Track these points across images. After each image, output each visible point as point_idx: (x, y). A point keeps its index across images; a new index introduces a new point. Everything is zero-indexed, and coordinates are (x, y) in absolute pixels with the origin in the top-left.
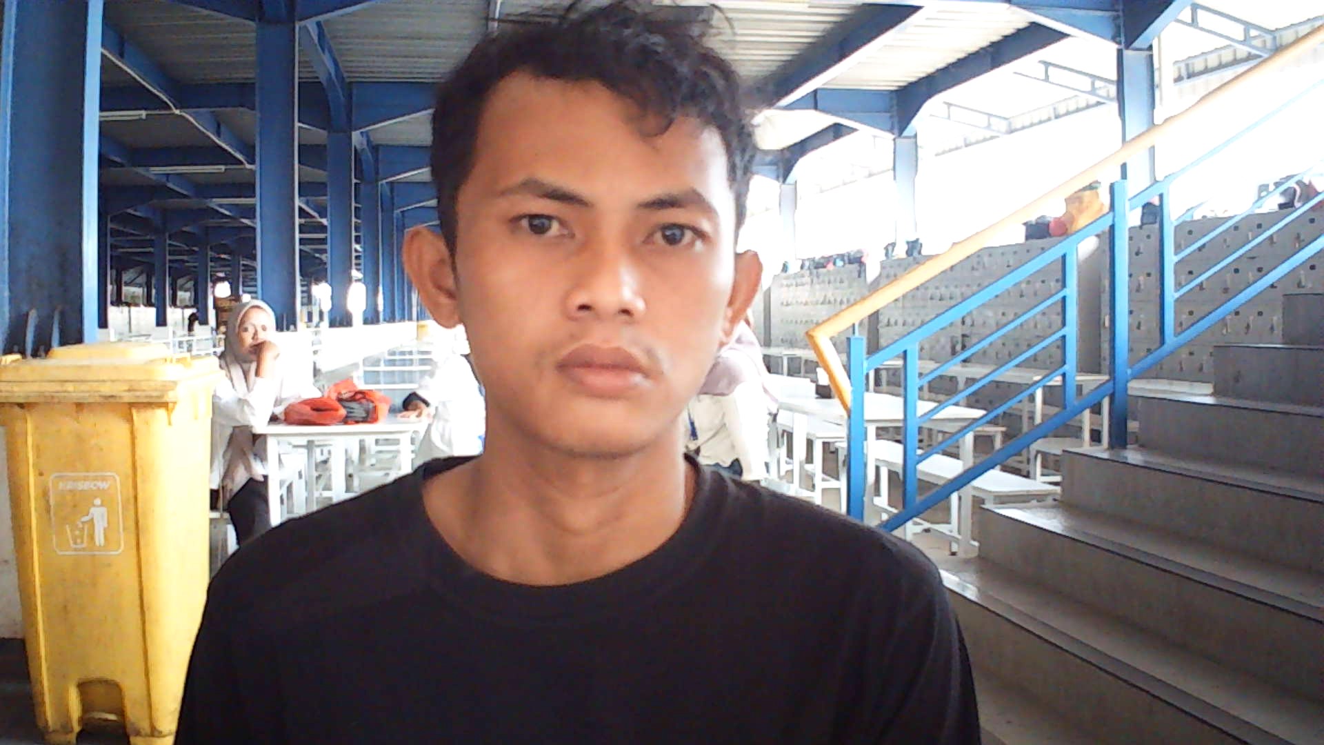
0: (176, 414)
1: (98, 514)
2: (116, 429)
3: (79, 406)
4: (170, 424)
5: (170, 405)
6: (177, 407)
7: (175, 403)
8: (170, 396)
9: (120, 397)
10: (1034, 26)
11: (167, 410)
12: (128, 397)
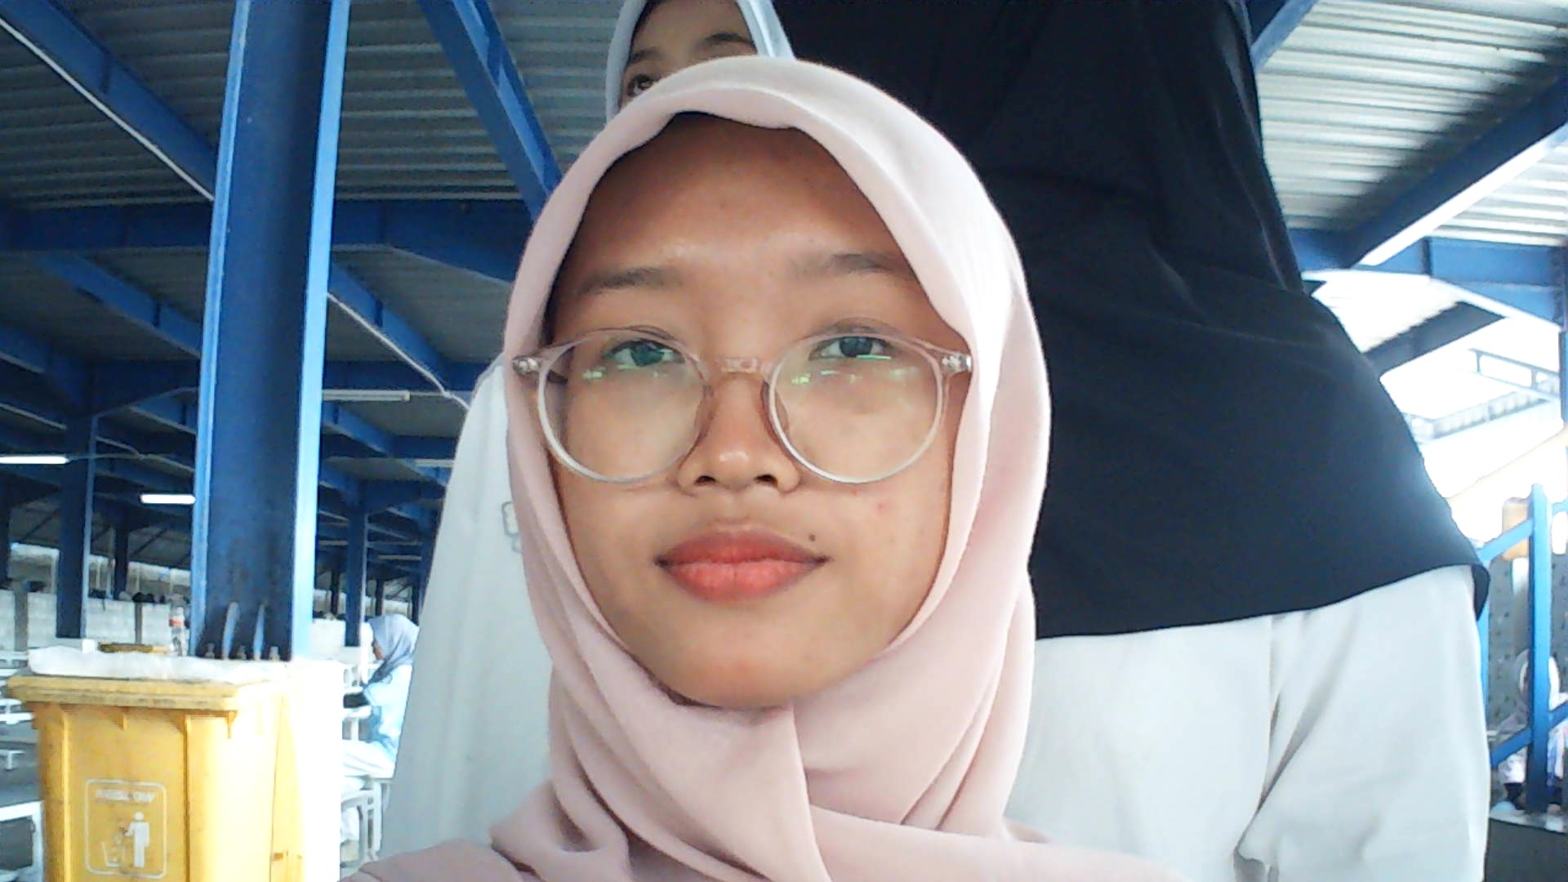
0: (237, 723)
1: (141, 833)
2: (165, 738)
3: (126, 709)
4: (229, 737)
5: (231, 714)
6: (239, 716)
7: (235, 712)
8: (228, 704)
9: (173, 702)
10: (1463, 306)
11: (228, 721)
12: (181, 704)
